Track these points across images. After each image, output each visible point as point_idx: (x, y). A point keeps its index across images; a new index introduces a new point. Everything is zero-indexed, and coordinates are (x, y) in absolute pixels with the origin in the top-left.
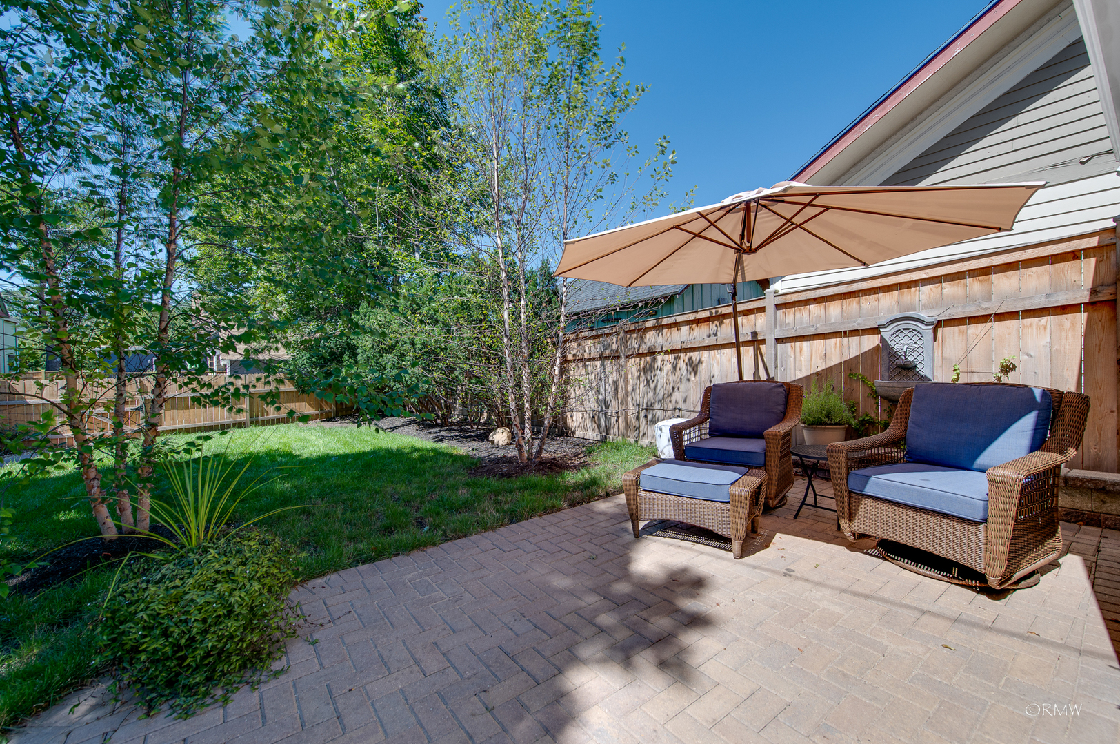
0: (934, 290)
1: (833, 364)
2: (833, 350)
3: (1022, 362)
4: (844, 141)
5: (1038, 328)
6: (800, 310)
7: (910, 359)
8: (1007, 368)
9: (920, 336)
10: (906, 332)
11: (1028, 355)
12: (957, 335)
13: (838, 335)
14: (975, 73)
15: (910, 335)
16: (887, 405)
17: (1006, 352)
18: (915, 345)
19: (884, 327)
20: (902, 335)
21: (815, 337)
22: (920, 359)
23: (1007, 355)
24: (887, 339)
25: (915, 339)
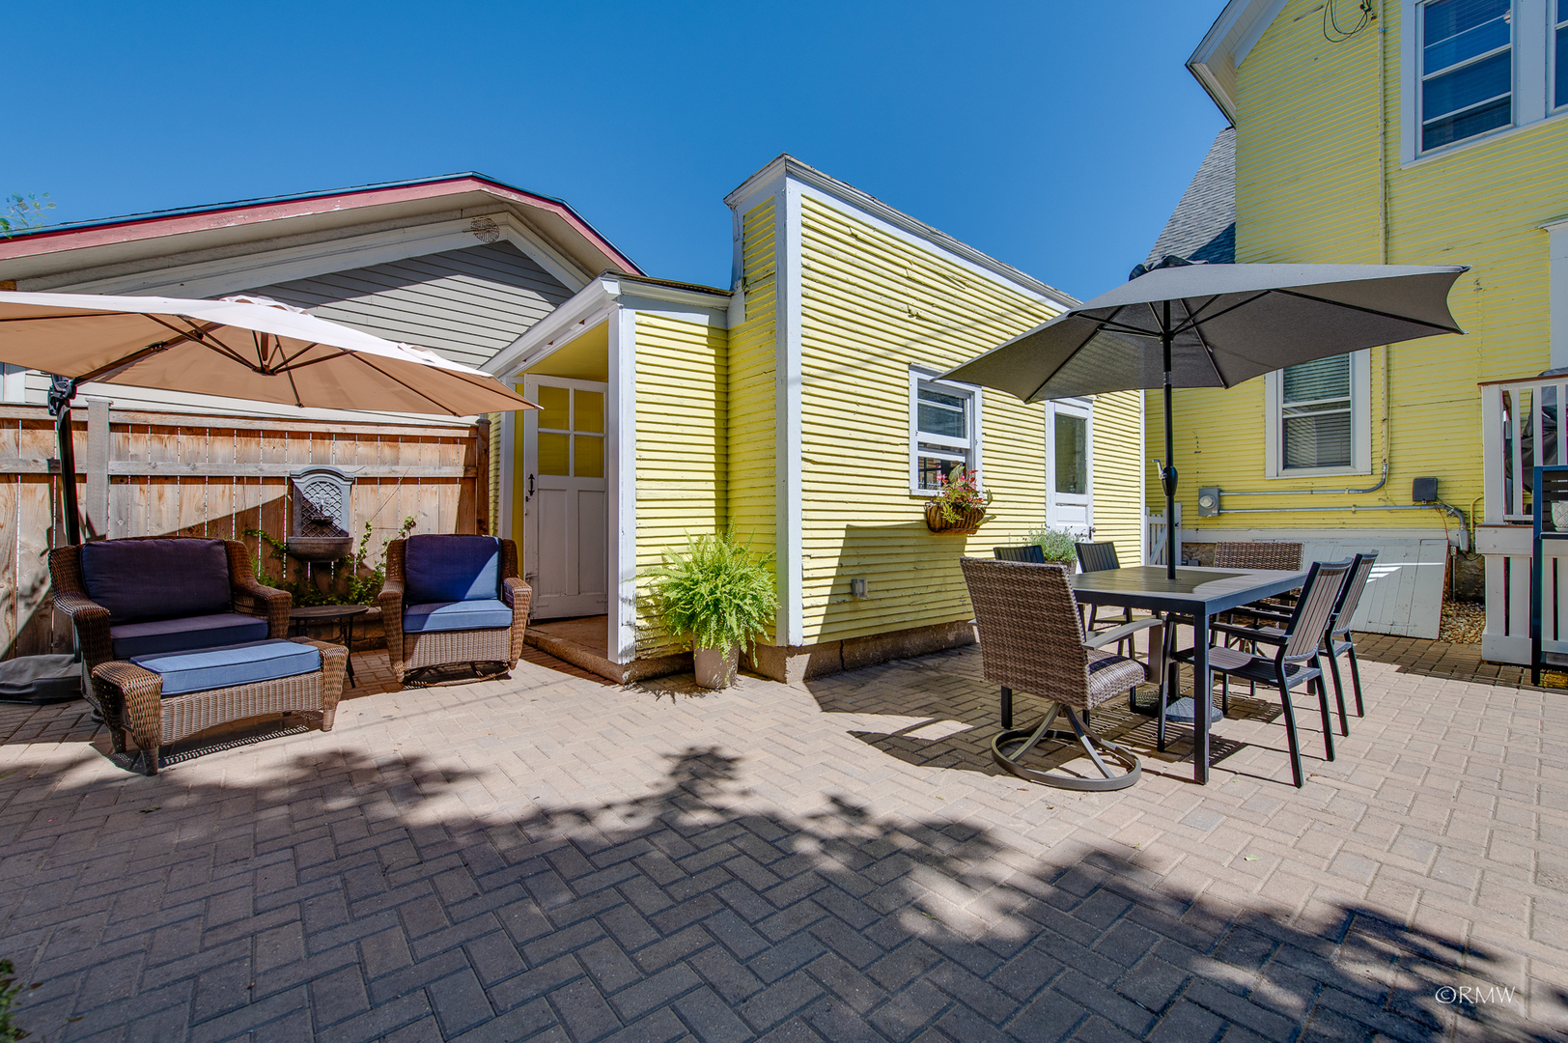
0: (349, 446)
1: (219, 517)
2: (219, 500)
3: (419, 520)
4: (193, 222)
5: (431, 493)
6: (161, 440)
7: (327, 514)
8: (410, 525)
9: (338, 491)
10: (323, 485)
11: (425, 515)
12: (369, 493)
13: (227, 480)
14: (335, 231)
15: (328, 489)
16: (294, 565)
17: (409, 511)
18: (333, 500)
19: (299, 477)
20: (318, 489)
21: (189, 480)
22: (337, 514)
23: (409, 513)
24: (302, 490)
25: (333, 493)
